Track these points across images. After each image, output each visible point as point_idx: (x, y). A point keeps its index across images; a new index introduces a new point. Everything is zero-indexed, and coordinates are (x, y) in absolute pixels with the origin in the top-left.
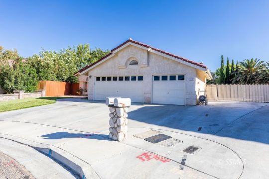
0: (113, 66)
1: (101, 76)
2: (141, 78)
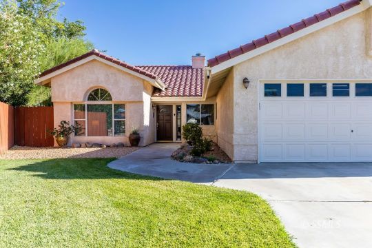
1: (284, 80)
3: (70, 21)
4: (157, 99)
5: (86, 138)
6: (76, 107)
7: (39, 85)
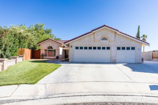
0: (90, 40)
1: (79, 46)
2: (108, 48)
3: (48, 29)
4: (64, 49)
5: (47, 57)
6: (45, 50)
7: (38, 45)
